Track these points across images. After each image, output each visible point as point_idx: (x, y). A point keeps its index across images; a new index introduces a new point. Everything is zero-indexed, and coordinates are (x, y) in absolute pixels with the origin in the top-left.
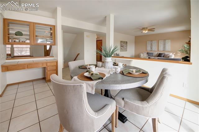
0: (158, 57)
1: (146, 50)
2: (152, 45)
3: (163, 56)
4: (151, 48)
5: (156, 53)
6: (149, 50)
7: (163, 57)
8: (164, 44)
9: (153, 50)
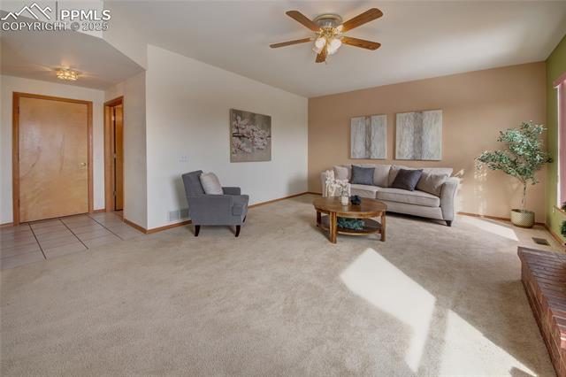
0: (393, 186)
1: (349, 157)
2: (368, 134)
3: (413, 183)
4: (368, 148)
5: (384, 170)
6: (358, 157)
7: (416, 189)
8: (419, 131)
9: (375, 156)
